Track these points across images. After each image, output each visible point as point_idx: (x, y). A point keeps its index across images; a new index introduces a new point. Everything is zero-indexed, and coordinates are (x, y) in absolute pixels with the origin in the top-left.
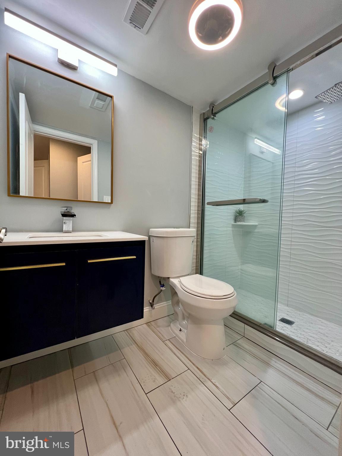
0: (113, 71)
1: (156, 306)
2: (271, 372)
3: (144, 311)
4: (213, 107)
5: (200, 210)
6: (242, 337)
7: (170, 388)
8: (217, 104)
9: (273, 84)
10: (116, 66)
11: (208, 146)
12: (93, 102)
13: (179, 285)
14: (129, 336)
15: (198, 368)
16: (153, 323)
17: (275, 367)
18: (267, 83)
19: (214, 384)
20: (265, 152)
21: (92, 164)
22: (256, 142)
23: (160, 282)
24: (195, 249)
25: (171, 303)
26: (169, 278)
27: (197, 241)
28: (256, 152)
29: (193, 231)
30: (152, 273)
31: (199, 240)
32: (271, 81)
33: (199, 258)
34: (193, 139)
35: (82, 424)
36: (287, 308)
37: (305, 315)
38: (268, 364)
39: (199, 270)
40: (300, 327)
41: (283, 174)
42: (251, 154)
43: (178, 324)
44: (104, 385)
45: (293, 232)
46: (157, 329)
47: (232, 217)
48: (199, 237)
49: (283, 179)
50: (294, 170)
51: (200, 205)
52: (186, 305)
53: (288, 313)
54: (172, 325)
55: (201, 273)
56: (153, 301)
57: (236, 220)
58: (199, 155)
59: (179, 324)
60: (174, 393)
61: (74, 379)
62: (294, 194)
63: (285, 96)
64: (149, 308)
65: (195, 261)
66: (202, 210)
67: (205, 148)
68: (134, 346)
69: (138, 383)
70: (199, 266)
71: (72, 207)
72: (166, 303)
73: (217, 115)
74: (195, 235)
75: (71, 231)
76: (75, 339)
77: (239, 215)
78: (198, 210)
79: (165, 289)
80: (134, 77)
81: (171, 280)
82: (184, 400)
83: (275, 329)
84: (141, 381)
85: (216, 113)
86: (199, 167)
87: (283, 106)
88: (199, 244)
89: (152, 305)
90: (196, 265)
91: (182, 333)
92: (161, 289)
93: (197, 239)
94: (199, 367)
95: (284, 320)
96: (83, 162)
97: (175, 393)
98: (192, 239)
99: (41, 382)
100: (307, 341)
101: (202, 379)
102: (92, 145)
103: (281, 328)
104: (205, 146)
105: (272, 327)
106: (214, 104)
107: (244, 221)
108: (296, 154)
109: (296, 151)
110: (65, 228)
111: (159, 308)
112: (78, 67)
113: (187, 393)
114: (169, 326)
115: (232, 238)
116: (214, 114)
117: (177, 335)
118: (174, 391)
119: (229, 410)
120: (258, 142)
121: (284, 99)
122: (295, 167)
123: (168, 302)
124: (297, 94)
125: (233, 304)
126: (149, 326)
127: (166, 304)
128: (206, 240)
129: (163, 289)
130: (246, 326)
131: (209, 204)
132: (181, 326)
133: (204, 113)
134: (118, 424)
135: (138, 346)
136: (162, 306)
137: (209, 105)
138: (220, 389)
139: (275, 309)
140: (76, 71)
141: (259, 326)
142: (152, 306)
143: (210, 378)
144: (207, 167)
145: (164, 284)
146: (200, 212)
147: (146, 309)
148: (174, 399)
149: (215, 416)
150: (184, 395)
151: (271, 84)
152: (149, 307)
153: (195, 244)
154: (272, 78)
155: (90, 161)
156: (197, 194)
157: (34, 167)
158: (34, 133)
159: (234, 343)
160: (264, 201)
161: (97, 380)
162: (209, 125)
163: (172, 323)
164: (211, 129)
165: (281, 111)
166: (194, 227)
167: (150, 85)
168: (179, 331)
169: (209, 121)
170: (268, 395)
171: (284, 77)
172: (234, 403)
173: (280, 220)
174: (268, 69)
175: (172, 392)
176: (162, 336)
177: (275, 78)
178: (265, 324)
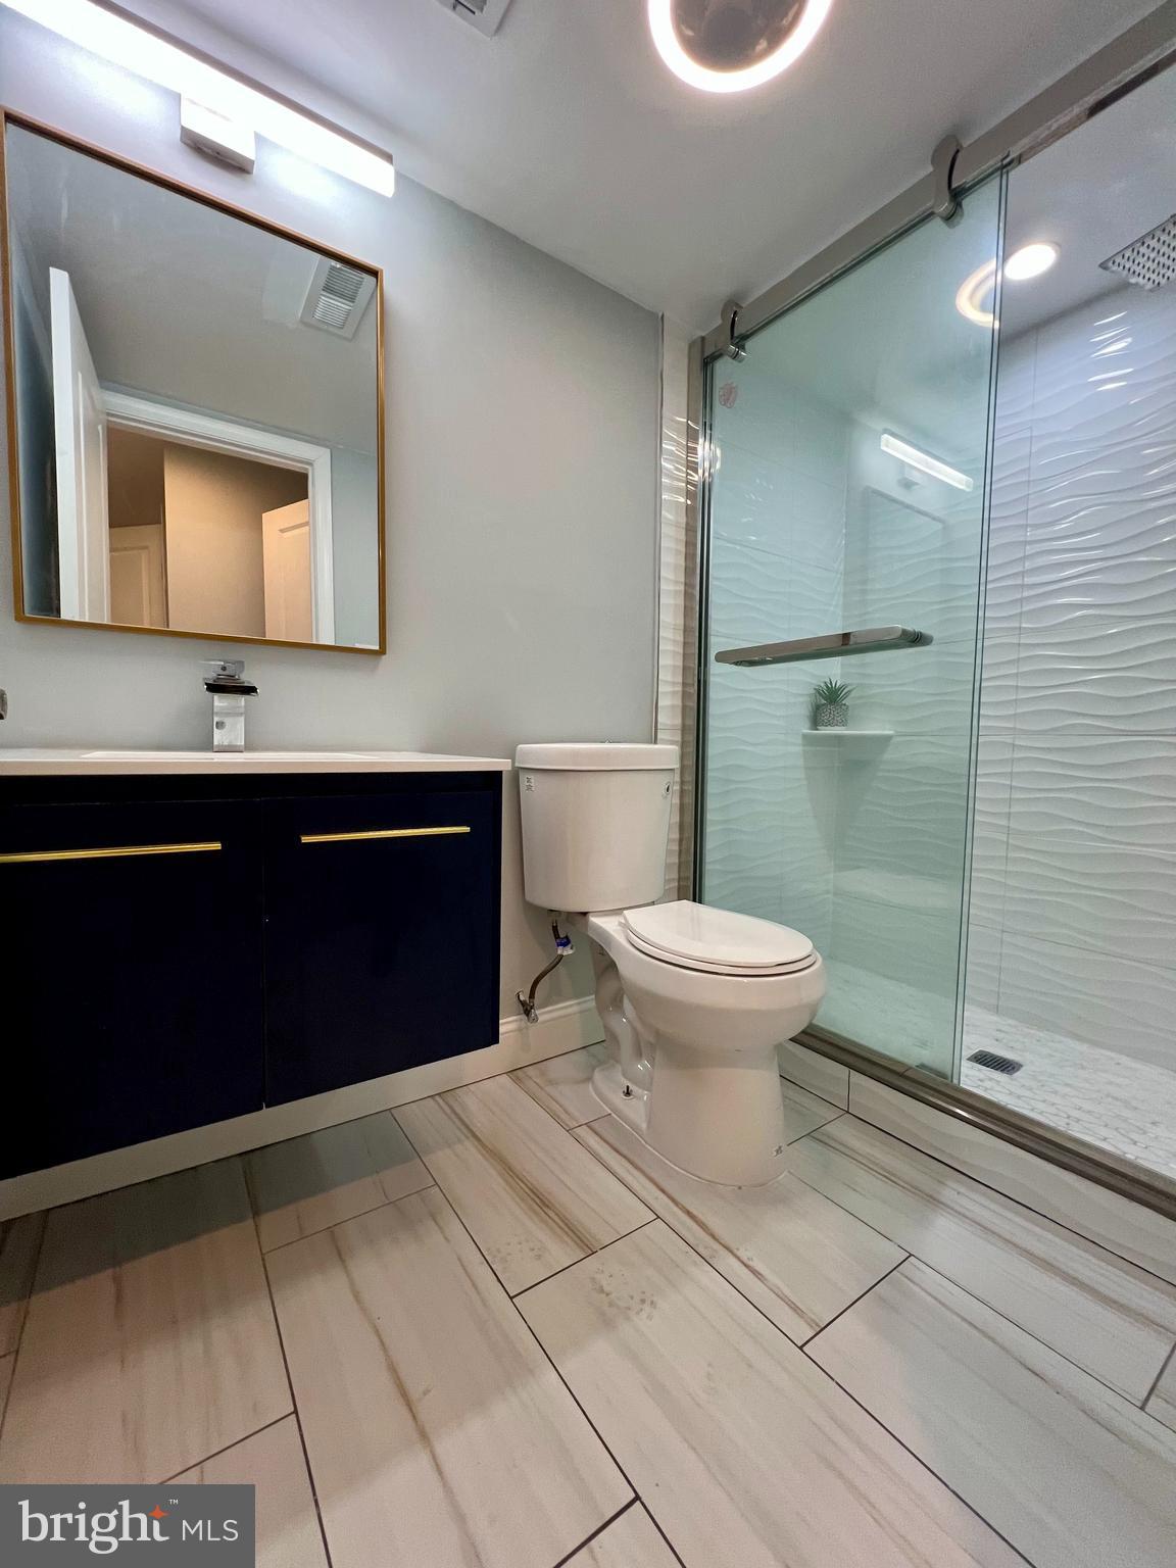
0: (380, 177)
1: (541, 1014)
2: (944, 1226)
3: (502, 1029)
4: (735, 313)
5: (690, 681)
6: (842, 1112)
7: (593, 1279)
8: (749, 305)
9: (950, 218)
10: (389, 158)
11: (718, 466)
12: (312, 304)
13: (623, 937)
14: (448, 1111)
15: (689, 1213)
16: (531, 1071)
17: (957, 1208)
18: (927, 217)
19: (745, 1265)
20: (919, 482)
21: (313, 535)
22: (887, 446)
23: (555, 929)
24: (676, 819)
25: (594, 1004)
26: (585, 914)
27: (682, 792)
28: (889, 485)
29: (667, 752)
30: (528, 898)
31: (690, 788)
32: (945, 206)
33: (688, 850)
34: (665, 430)
35: (293, 1395)
36: (995, 1018)
37: (1060, 1042)
38: (933, 1201)
39: (692, 885)
40: (1040, 1081)
41: (984, 553)
42: (868, 488)
43: (620, 1074)
44: (368, 1269)
45: (1016, 756)
46: (547, 1089)
47: (803, 711)
48: (690, 777)
49: (983, 570)
50: (1022, 539)
51: (692, 665)
52: (648, 1002)
53: (1000, 1035)
54: (598, 1075)
55: (697, 897)
56: (532, 995)
57: (815, 722)
58: (688, 491)
59: (624, 1075)
60: (608, 1295)
61: (264, 1252)
62: (1021, 623)
63: (992, 265)
64: (516, 1021)
65: (677, 861)
66: (699, 681)
67: (707, 474)
68: (467, 1143)
69: (482, 1263)
70: (688, 878)
71: (242, 663)
72: (579, 1004)
73: (749, 344)
74: (676, 765)
75: (240, 746)
76: (262, 1109)
77: (828, 703)
78: (684, 684)
79: (571, 952)
80: (452, 204)
81: (593, 919)
82: (644, 1315)
83: (955, 1081)
84: (495, 1257)
85: (745, 337)
86: (687, 530)
87: (983, 308)
88: (690, 800)
89: (527, 1009)
90: (679, 872)
91: (632, 1101)
92: (559, 952)
93: (682, 783)
94: (695, 1212)
95: (984, 1059)
96: (282, 531)
97: (612, 1296)
98: (664, 779)
99: (147, 1263)
100: (1068, 1124)
101: (706, 1248)
102: (311, 464)
103: (974, 1080)
104: (707, 465)
105: (944, 1076)
106: (737, 305)
107: (844, 723)
108: (1029, 481)
109: (1029, 468)
110: (219, 737)
111: (553, 1019)
112: (253, 162)
113: (653, 1295)
114: (589, 1079)
115: (805, 782)
116: (740, 341)
117: (615, 1110)
118: (607, 1289)
119: (801, 1348)
120: (897, 448)
121: (987, 278)
122: (1027, 525)
123: (585, 1002)
124: (1033, 261)
125: (810, 994)
126: (518, 1081)
127: (576, 1009)
128: (712, 788)
129: (567, 951)
130: (857, 1077)
131: (722, 657)
132: (630, 1080)
133: (703, 338)
134: (415, 1392)
135: (484, 1146)
136: (563, 1015)
137: (721, 306)
138: (766, 1279)
139: (957, 1024)
140: (248, 176)
141: (901, 1075)
142: (527, 1012)
143: (733, 1246)
144: (715, 533)
145: (571, 938)
146: (692, 691)
147: (508, 1024)
148: (607, 1315)
149: (750, 1366)
150: (643, 1301)
151: (942, 218)
152: (518, 1017)
153: (676, 801)
154: (947, 195)
155: (307, 524)
156: (682, 628)
157: (112, 550)
158: (108, 421)
159: (816, 1135)
160: (916, 639)
161: (340, 1254)
162: (719, 383)
163: (597, 1069)
164: (730, 395)
165: (980, 329)
166: (672, 743)
167: (510, 234)
168: (622, 1095)
169: (723, 368)
170: (936, 1299)
171: (988, 194)
172: (817, 1325)
173: (975, 715)
174: (933, 162)
175: (602, 1290)
176: (566, 1112)
177: (957, 195)
178: (923, 1066)
